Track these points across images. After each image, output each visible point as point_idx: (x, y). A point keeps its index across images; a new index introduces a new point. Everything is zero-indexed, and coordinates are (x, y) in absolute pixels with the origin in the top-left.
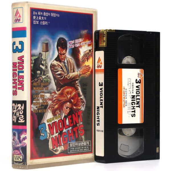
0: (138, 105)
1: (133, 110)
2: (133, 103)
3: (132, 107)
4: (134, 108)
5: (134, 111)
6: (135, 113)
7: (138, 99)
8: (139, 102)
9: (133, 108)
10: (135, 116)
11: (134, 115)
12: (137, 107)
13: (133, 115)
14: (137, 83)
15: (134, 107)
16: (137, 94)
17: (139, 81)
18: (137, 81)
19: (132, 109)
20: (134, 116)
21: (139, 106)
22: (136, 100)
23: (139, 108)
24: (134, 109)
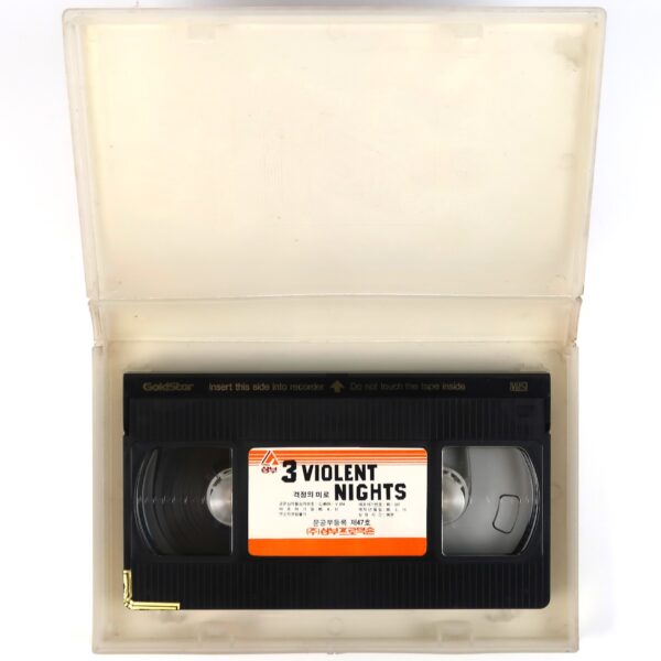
0: (368, 472)
1: (384, 491)
2: (362, 495)
3: (372, 498)
4: (376, 488)
5: (388, 487)
6: (391, 485)
7: (347, 473)
8: (357, 467)
9: (376, 495)
10: (403, 486)
11: (400, 489)
12: (372, 478)
13: (400, 495)
14: (293, 479)
15: (373, 491)
16: (330, 478)
17: (289, 467)
18: (289, 476)
19: (380, 498)
20: (404, 490)
21: (372, 468)
22: (351, 479)
23: (376, 466)
24: (379, 491)
